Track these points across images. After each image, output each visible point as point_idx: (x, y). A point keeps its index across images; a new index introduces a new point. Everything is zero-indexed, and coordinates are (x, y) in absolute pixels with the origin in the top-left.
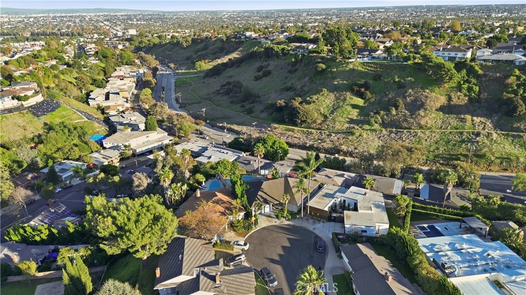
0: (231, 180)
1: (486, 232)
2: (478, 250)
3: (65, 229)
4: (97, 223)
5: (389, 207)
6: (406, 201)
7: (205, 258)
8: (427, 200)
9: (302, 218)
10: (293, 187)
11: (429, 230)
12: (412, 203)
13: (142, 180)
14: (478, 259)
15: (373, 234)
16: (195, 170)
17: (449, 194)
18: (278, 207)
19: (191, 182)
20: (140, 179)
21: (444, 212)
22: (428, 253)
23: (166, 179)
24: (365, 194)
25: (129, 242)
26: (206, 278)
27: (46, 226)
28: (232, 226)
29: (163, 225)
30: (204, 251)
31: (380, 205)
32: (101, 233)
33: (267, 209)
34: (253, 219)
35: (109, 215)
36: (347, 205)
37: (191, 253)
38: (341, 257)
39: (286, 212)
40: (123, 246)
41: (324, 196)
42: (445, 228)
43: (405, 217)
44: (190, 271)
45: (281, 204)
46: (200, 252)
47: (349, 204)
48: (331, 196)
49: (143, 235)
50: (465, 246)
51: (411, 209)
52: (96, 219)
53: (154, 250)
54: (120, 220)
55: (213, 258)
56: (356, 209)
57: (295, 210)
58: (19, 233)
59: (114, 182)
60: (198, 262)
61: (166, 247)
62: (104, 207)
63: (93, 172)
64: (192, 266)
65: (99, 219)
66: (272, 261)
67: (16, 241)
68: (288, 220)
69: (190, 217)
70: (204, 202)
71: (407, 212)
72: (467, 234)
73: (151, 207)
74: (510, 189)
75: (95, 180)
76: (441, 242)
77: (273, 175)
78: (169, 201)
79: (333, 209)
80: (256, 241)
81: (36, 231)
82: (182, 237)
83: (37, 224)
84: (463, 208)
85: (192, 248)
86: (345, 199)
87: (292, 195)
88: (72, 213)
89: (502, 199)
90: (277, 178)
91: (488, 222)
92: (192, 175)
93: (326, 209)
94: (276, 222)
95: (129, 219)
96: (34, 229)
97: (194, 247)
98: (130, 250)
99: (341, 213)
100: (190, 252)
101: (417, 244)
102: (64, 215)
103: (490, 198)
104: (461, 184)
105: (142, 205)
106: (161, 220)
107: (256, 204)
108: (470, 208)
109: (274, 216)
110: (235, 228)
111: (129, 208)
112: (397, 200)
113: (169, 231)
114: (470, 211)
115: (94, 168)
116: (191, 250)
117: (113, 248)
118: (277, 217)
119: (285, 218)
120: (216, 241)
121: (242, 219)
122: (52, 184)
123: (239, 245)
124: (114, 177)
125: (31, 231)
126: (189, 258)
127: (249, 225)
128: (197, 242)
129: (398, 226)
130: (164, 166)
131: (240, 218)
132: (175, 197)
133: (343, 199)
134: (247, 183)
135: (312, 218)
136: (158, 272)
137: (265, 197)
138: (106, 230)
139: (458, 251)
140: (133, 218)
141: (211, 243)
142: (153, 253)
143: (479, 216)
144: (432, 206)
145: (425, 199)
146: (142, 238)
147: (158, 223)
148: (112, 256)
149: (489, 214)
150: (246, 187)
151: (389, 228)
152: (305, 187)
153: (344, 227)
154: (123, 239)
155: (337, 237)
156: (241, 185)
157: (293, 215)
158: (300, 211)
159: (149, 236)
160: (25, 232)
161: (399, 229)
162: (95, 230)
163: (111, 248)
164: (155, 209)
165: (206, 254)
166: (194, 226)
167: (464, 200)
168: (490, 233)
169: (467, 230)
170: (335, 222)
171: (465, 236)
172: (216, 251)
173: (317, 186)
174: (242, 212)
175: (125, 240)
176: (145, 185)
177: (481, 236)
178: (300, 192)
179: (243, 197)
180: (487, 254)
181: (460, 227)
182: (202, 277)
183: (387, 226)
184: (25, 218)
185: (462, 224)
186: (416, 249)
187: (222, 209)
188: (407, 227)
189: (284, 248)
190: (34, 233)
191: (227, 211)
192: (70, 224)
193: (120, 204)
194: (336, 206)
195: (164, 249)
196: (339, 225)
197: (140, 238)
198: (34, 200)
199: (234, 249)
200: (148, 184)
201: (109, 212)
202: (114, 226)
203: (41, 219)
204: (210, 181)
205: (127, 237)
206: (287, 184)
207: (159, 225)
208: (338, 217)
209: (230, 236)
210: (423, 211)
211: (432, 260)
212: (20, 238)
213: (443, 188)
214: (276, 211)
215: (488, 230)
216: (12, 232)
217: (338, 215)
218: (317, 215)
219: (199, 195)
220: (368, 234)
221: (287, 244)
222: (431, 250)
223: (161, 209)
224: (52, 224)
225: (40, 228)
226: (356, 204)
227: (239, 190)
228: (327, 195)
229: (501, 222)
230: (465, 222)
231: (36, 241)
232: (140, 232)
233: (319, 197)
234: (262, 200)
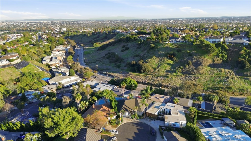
0: (110, 100)
1: (233, 125)
2: (230, 134)
3: (29, 124)
4: (44, 121)
5: (186, 113)
6: (194, 110)
7: (97, 139)
8: (204, 110)
9: (144, 119)
10: (140, 103)
11: (206, 125)
12: (197, 111)
13: (67, 100)
14: (230, 139)
15: (179, 126)
16: (92, 95)
17: (215, 106)
18: (132, 113)
19: (90, 101)
20: (66, 99)
21: (213, 116)
22: (206, 136)
23: (79, 99)
24: (175, 106)
25: (60, 131)
27: (19, 122)
28: (110, 122)
29: (76, 122)
30: (96, 135)
31: (182, 112)
32: (46, 126)
33: (127, 114)
34: (120, 119)
36: (166, 112)
37: (90, 136)
38: (163, 138)
39: (136, 115)
40: (57, 133)
41: (155, 107)
42: (214, 123)
43: (194, 118)
45: (134, 111)
46: (94, 135)
47: (167, 111)
48: (158, 107)
49: (66, 127)
50: (224, 132)
51: (197, 114)
52: (44, 119)
53: (71, 135)
54: (56, 119)
55: (101, 139)
56: (170, 114)
57: (141, 115)
58: (6, 126)
59: (53, 101)
60: (93, 140)
61: (77, 133)
62: (48, 113)
63: (43, 95)
65: (45, 119)
66: (129, 140)
67: (4, 130)
68: (137, 119)
69: (90, 118)
70: (97, 110)
71: (195, 115)
72: (224, 126)
73: (71, 113)
74: (244, 104)
75: (44, 100)
76: (212, 130)
77: (130, 97)
78: (79, 110)
79: (159, 114)
80: (121, 130)
81: (14, 125)
82: (85, 128)
83: (15, 122)
84: (222, 113)
85: (91, 134)
86: (165, 109)
87: (139, 107)
88: (32, 116)
89: (241, 109)
90: (132, 99)
91: (234, 120)
92: (91, 97)
93: (156, 114)
94: (131, 120)
95: (60, 119)
96: (13, 124)
97: (91, 133)
98: (60, 134)
99: (163, 116)
100: (89, 136)
101: (200, 131)
102: (28, 117)
103: (235, 109)
104: (220, 102)
105: (66, 112)
106: (75, 119)
107: (122, 111)
108: (225, 113)
109: (130, 117)
110: (111, 123)
111: (60, 114)
112: (190, 110)
113: (79, 125)
114: (225, 115)
115: (44, 93)
116: (90, 134)
117: (52, 133)
118: (132, 118)
119: (136, 118)
120: (102, 130)
121: (115, 119)
122: (23, 101)
123: (113, 132)
124: (53, 98)
125: (12, 125)
126: (89, 139)
127: (118, 122)
128: (93, 131)
129: (191, 122)
130: (77, 93)
131: (114, 118)
132: (82, 108)
133: (164, 109)
134: (117, 101)
135: (149, 119)
137: (126, 108)
138: (49, 124)
139: (221, 135)
140: (62, 119)
141: (100, 131)
142: (71, 136)
143: (230, 117)
144: (207, 113)
145: (203, 109)
146: (66, 128)
147: (74, 121)
148: (51, 138)
149: (235, 116)
150: (117, 103)
151: (186, 124)
152: (145, 103)
153: (165, 123)
154: (57, 129)
155: (161, 128)
156: (114, 102)
157: (140, 117)
158: (143, 115)
159: (70, 127)
160: (9, 125)
161: (191, 124)
162: (43, 124)
163: (51, 133)
164: (73, 114)
165: (97, 136)
166: (91, 122)
167: (222, 110)
168: (235, 126)
169: (224, 124)
170: (160, 120)
171: (223, 128)
172: (102, 135)
173: (151, 102)
174: (115, 115)
175: (58, 129)
176: (68, 102)
177: (231, 127)
178: (143, 106)
179: (115, 108)
180: (234, 136)
181: (221, 123)
183: (185, 122)
184: (9, 118)
185: (222, 121)
186: (200, 134)
187: (105, 114)
188: (195, 123)
189: (135, 133)
190: (13, 126)
191: (107, 115)
192: (31, 121)
193: (56, 111)
194: (160, 112)
195: (77, 134)
196: (162, 122)
197: (65, 129)
198: (14, 110)
199: (111, 134)
200: (69, 101)
201: (50, 116)
202: (52, 122)
203: (17, 119)
204: (100, 100)
205: (59, 128)
206: (137, 101)
207: (75, 122)
208: (161, 118)
209: (109, 127)
210: (203, 115)
211: (208, 139)
212: (6, 128)
213: (212, 103)
214: (131, 115)
215: (234, 124)
216: (2, 125)
217: (162, 117)
218: (151, 117)
219: (94, 107)
220: (176, 126)
221: (137, 132)
222: (207, 135)
223: (76, 114)
224: (22, 121)
225: (16, 123)
226: (170, 111)
227: (113, 104)
228: (156, 107)
229: (241, 120)
230: (223, 121)
231: (14, 130)
232: (65, 125)
233: (152, 108)
234: (124, 109)
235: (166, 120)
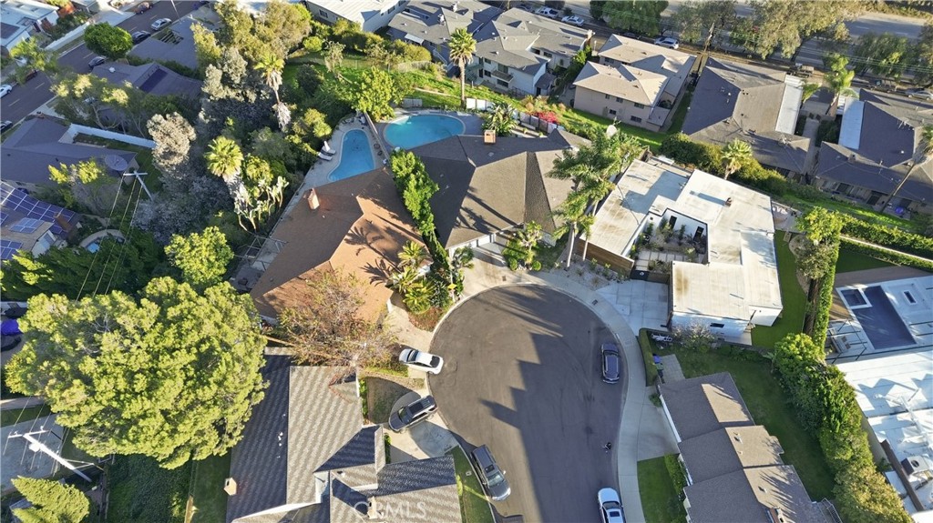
5: (786, 247)
7: (341, 430)
8: (857, 157)
9: (567, 271)
11: (869, 305)
13: (174, 138)
15: (739, 331)
19: (297, 141)
20: (169, 133)
21: (911, 247)
22: (873, 414)
24: (729, 201)
26: (344, 504)
30: (338, 404)
36: (678, 227)
37: (306, 419)
38: (658, 403)
41: (624, 204)
42: (908, 294)
44: (304, 491)
47: (683, 228)
48: (643, 205)
55: (361, 424)
56: (702, 255)
57: (552, 241)
60: (325, 448)
64: (309, 467)
66: (498, 411)
68: (533, 273)
76: (906, 375)
80: (459, 345)
85: (309, 402)
86: (675, 215)
94: (504, 279)
97: (312, 397)
99: (661, 250)
100: (302, 419)
107: (457, 234)
109: (500, 258)
116: (306, 408)
118: (508, 261)
119: (527, 266)
123: (419, 364)
126: (302, 440)
127: (443, 296)
128: (319, 379)
133: (670, 214)
135: (591, 271)
136: (231, 488)
137: (478, 214)
145: (851, 153)
150: (432, 190)
155: (650, 338)
156: (417, 187)
158: (561, 241)
165: (342, 415)
170: (646, 280)
176: (185, 149)
182: (335, 502)
189: (524, 366)
191: (387, 264)
194: (650, 230)
196: (655, 289)
199: (409, 373)
204: (342, 132)
206: (533, 166)
208: (654, 273)
209: (399, 325)
211: (881, 440)
214: (504, 241)
217: (656, 256)
219: (315, 201)
220: (726, 330)
222: (880, 406)
226: (702, 237)
228: (631, 202)
233: (611, 206)
234: (472, 222)
235: (679, 299)
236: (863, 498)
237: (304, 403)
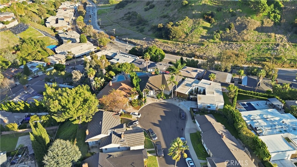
0: (130, 76)
1: (281, 107)
2: (277, 119)
3: (34, 103)
4: (49, 104)
5: (224, 91)
6: (234, 88)
7: (115, 123)
8: (246, 86)
9: (172, 99)
10: (168, 80)
11: (247, 106)
12: (238, 89)
14: (277, 124)
15: (214, 108)
16: (109, 69)
17: (260, 83)
18: (158, 92)
19: (107, 76)
20: (76, 74)
21: (257, 95)
22: (247, 120)
23: (92, 75)
24: (210, 84)
25: (69, 115)
26: (115, 136)
27: (23, 102)
28: (131, 103)
29: (89, 105)
30: (115, 119)
31: (219, 91)
32: (52, 109)
33: (152, 93)
34: (144, 99)
35: (57, 99)
36: (199, 90)
38: (195, 122)
39: (163, 95)
40: (66, 117)
41: (185, 85)
42: (257, 104)
43: (233, 98)
44: (106, 131)
45: (160, 90)
46: (112, 120)
47: (200, 90)
48: (190, 85)
49: (77, 111)
50: (269, 116)
51: (237, 93)
52: (49, 101)
53: (84, 120)
54: (63, 102)
55: (120, 123)
56: (204, 93)
57: (168, 94)
58: (7, 106)
59: (62, 75)
60: (111, 126)
61: (91, 117)
62: (54, 93)
63: (50, 68)
64: (107, 129)
65: (51, 101)
66: (155, 124)
67: (5, 110)
68: (164, 100)
69: (105, 99)
70: (114, 90)
71: (235, 95)
72: (271, 109)
73: (82, 94)
74: (295, 79)
75: (51, 74)
76: (255, 114)
77: (155, 72)
78: (94, 88)
79: (191, 93)
80: (145, 113)
81: (17, 104)
82: (101, 110)
83: (17, 100)
84: (268, 92)
85: (108, 118)
86: (198, 87)
87: (166, 85)
88: (38, 94)
89: (291, 86)
90: (158, 74)
91: (283, 101)
92: (108, 72)
93: (187, 93)
94: (157, 101)
95: (69, 101)
96: (16, 103)
97: (108, 117)
98: (70, 120)
99: (195, 95)
100: (106, 120)
101: (241, 115)
102: (33, 95)
103: (283, 85)
105: (76, 92)
106: (88, 102)
107: (145, 90)
108: (272, 92)
109: (156, 97)
110: (133, 105)
111: (69, 95)
112: (229, 88)
113: (93, 108)
114: (272, 94)
115: (51, 65)
116: (107, 118)
117: (60, 118)
118: (158, 98)
119: (162, 98)
120: (122, 113)
121: (137, 99)
123: (135, 115)
124: (62, 72)
125: (14, 104)
126: (105, 124)
127: (141, 103)
128: (110, 114)
129: (229, 104)
130: (90, 67)
131: (136, 98)
132: (97, 85)
133: (197, 87)
134: (139, 77)
135: (178, 99)
136: (87, 132)
137: (150, 86)
138: (55, 108)
139: (265, 119)
140: (71, 101)
141: (119, 114)
142: (84, 122)
143: (278, 97)
144: (249, 91)
145: (245, 86)
146: (77, 113)
147: (86, 104)
148: (60, 122)
149: (284, 97)
150: (139, 80)
151: (224, 105)
152: (174, 81)
153: (197, 104)
154: (66, 113)
155: (193, 110)
156: (136, 79)
157: (167, 97)
158: (171, 94)
159: (81, 111)
160: (11, 105)
161: (230, 106)
162: (49, 107)
163: (59, 118)
164: (85, 95)
165: (116, 121)
167: (268, 86)
168: (284, 108)
169: (270, 106)
170: (192, 101)
171: (269, 110)
172: (122, 119)
173: (181, 79)
174: (137, 95)
175: (67, 114)
176: (80, 78)
177: (278, 109)
178: (172, 84)
179: (137, 86)
180: (282, 121)
181: (266, 104)
182: (113, 135)
183: (223, 104)
184: (11, 96)
185: (268, 102)
186: (240, 119)
188: (235, 104)
189: (161, 116)
190: (16, 106)
191: (128, 95)
192: (36, 101)
193: (63, 91)
194: (192, 91)
195: (91, 119)
196: (194, 102)
197: (76, 113)
198: (17, 85)
199: (132, 117)
200: (81, 77)
201: (56, 97)
202: (60, 106)
203: (19, 97)
204: (118, 75)
205: (68, 113)
206: (163, 78)
207: (87, 105)
208: (193, 98)
209: (130, 109)
210: (244, 94)
211: (249, 125)
212: (8, 108)
213: (256, 79)
214: (157, 94)
215: (283, 106)
216: (2, 105)
217: (194, 96)
218: (181, 97)
219: (111, 84)
220: (211, 108)
221: (164, 114)
222: (249, 119)
223: (88, 94)
224: (26, 100)
225: (19, 103)
226: (204, 90)
227: (135, 82)
228: (187, 85)
229: (291, 101)
230: (269, 101)
231: (17, 110)
232: (76, 109)
233: (183, 86)
234: (149, 88)
235: (199, 101)
236: (244, 133)
237: (106, 118)
